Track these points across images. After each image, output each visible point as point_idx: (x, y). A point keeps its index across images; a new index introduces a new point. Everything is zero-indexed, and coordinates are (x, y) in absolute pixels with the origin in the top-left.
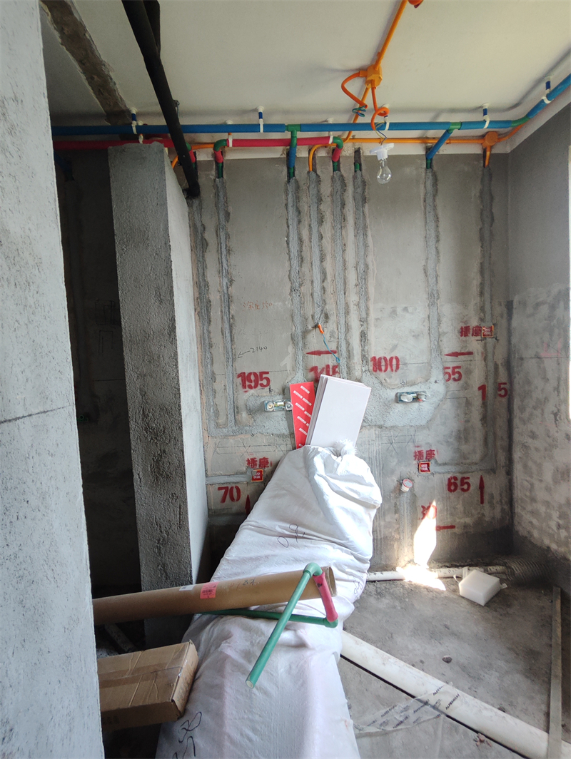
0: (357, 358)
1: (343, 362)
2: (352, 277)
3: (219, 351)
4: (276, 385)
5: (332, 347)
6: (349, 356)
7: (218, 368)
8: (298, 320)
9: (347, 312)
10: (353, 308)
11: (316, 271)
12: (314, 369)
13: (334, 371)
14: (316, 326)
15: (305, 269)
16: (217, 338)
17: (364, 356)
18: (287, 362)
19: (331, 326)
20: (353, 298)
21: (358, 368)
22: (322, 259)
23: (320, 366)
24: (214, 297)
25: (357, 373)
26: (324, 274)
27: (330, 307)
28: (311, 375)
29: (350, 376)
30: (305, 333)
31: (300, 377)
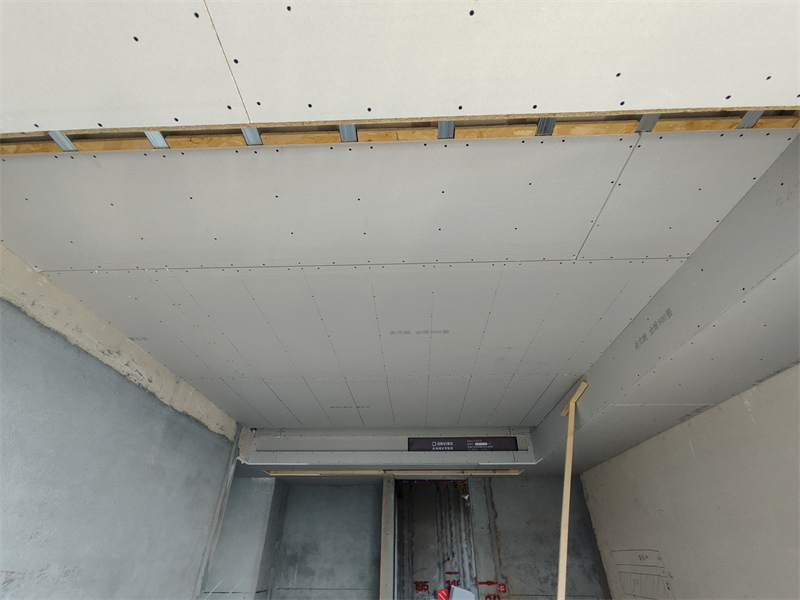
0: (468, 577)
1: (461, 579)
2: (464, 535)
3: (406, 569)
4: (431, 590)
5: (456, 570)
6: (464, 576)
7: (406, 578)
8: (441, 555)
9: (462, 552)
10: (465, 550)
11: (448, 531)
12: (448, 582)
13: (457, 583)
14: (449, 559)
15: (444, 531)
16: (406, 563)
17: (471, 577)
18: (436, 577)
19: (456, 559)
20: (465, 546)
21: (469, 583)
22: (451, 526)
23: (451, 581)
24: (406, 542)
25: (468, 586)
26: (451, 533)
27: (455, 549)
28: (447, 585)
29: (465, 588)
30: (444, 562)
31: (442, 586)
